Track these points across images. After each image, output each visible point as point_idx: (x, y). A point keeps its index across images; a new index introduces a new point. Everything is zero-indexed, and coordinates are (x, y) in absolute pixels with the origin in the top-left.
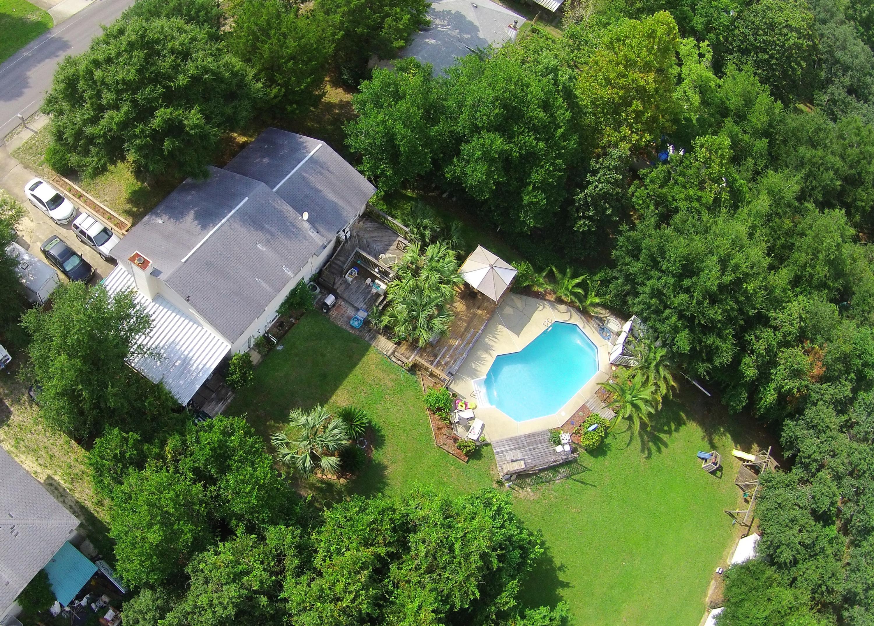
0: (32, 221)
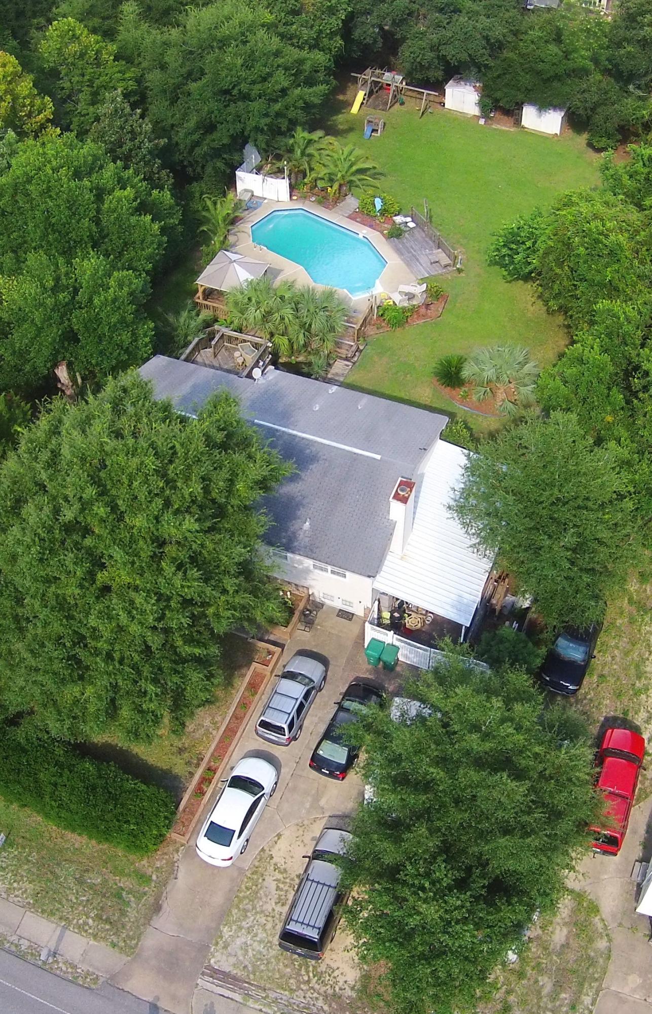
0: (279, 836)
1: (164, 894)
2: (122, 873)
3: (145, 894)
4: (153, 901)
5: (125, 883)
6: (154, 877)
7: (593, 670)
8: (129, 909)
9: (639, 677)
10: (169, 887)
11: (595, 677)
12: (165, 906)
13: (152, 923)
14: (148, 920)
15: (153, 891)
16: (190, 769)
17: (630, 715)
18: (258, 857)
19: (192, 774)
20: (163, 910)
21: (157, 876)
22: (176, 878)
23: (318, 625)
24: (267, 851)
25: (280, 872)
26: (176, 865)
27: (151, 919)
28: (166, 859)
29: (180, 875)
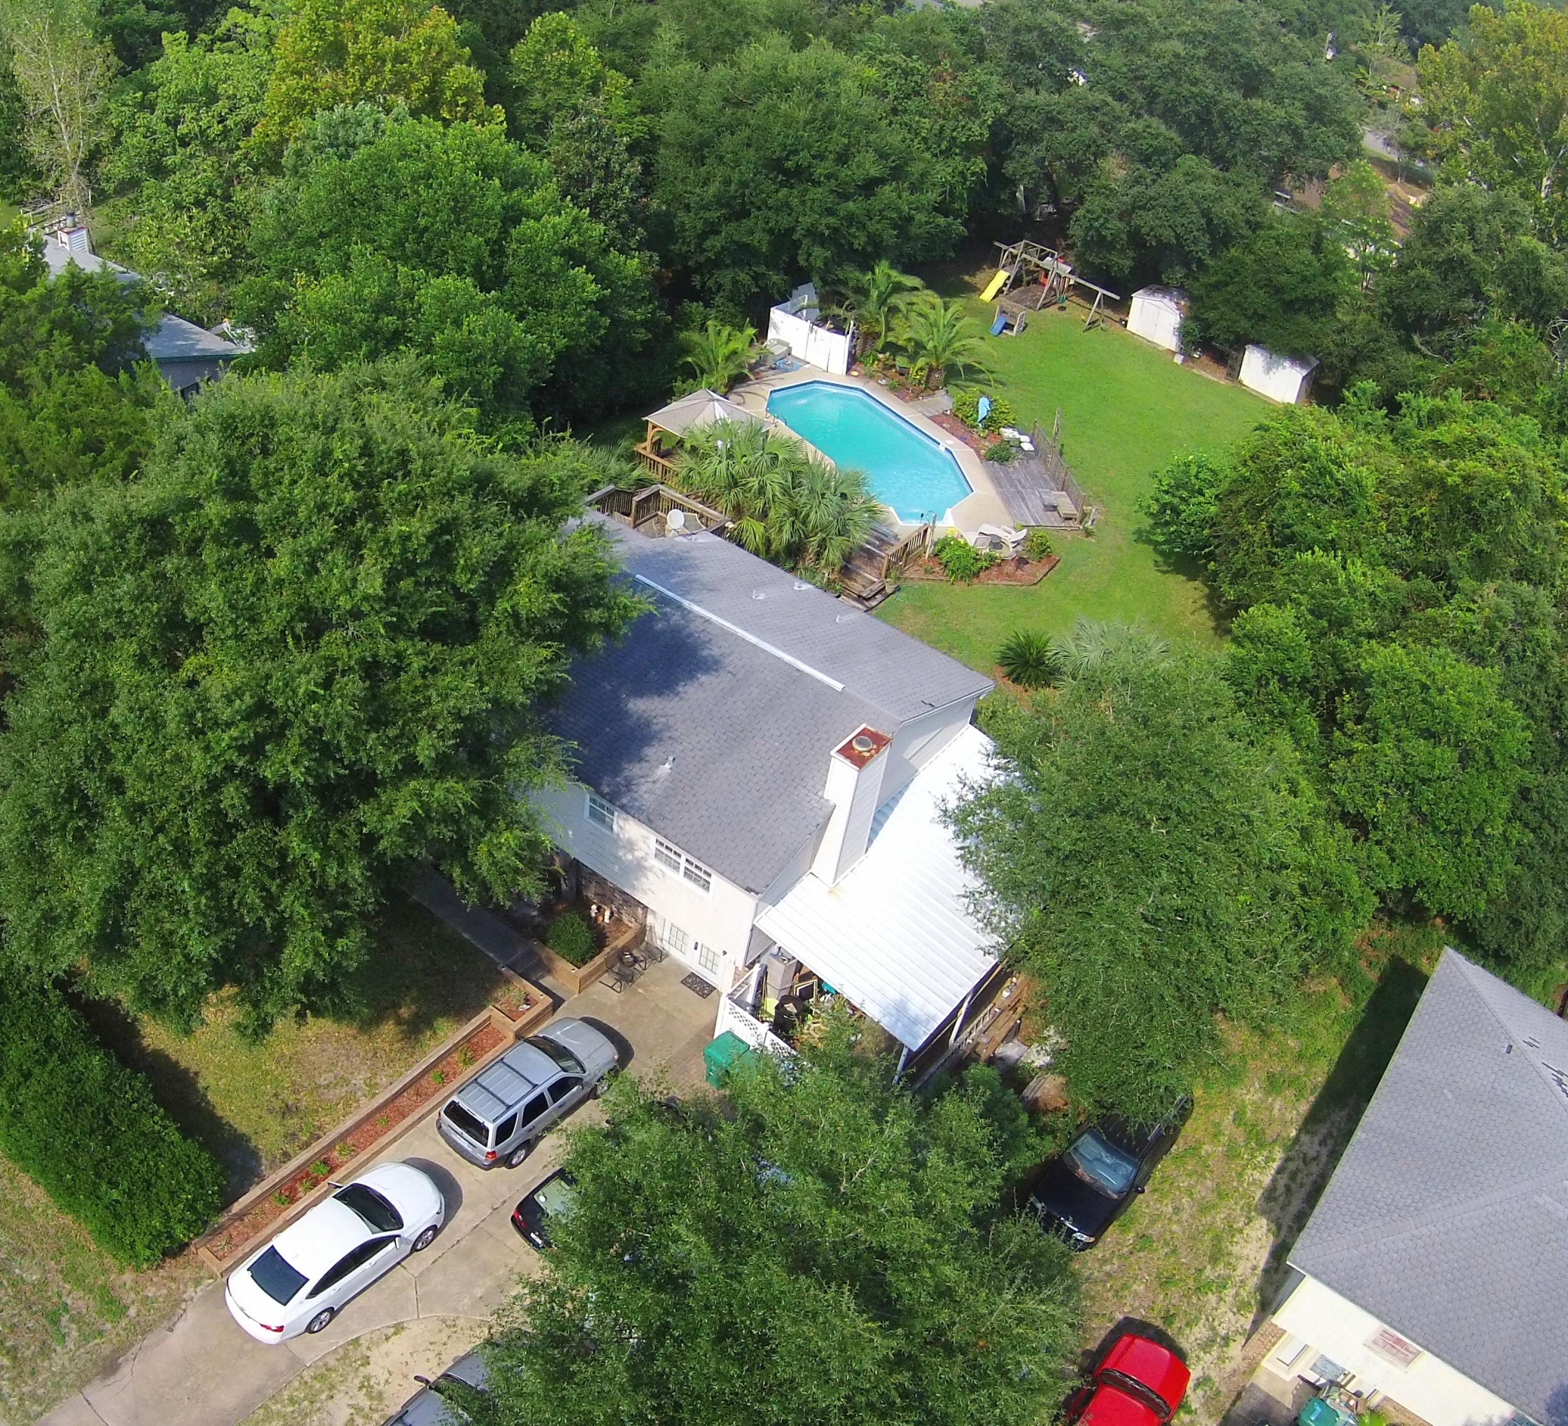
0: (399, 1328)
1: (134, 1350)
2: (79, 1282)
3: (101, 1333)
4: (107, 1352)
5: (77, 1299)
6: (132, 1312)
7: (1132, 1221)
8: (58, 1348)
9: (1214, 1260)
10: (150, 1340)
11: (1131, 1235)
12: (125, 1370)
13: (87, 1390)
14: (83, 1381)
15: (118, 1335)
16: (288, 1148)
17: (1176, 1325)
18: (341, 1351)
19: (287, 1157)
20: (118, 1376)
21: (139, 1311)
22: (171, 1330)
23: (640, 986)
24: (363, 1348)
25: (369, 1396)
26: (183, 1306)
27: (89, 1382)
28: (169, 1288)
29: (181, 1327)
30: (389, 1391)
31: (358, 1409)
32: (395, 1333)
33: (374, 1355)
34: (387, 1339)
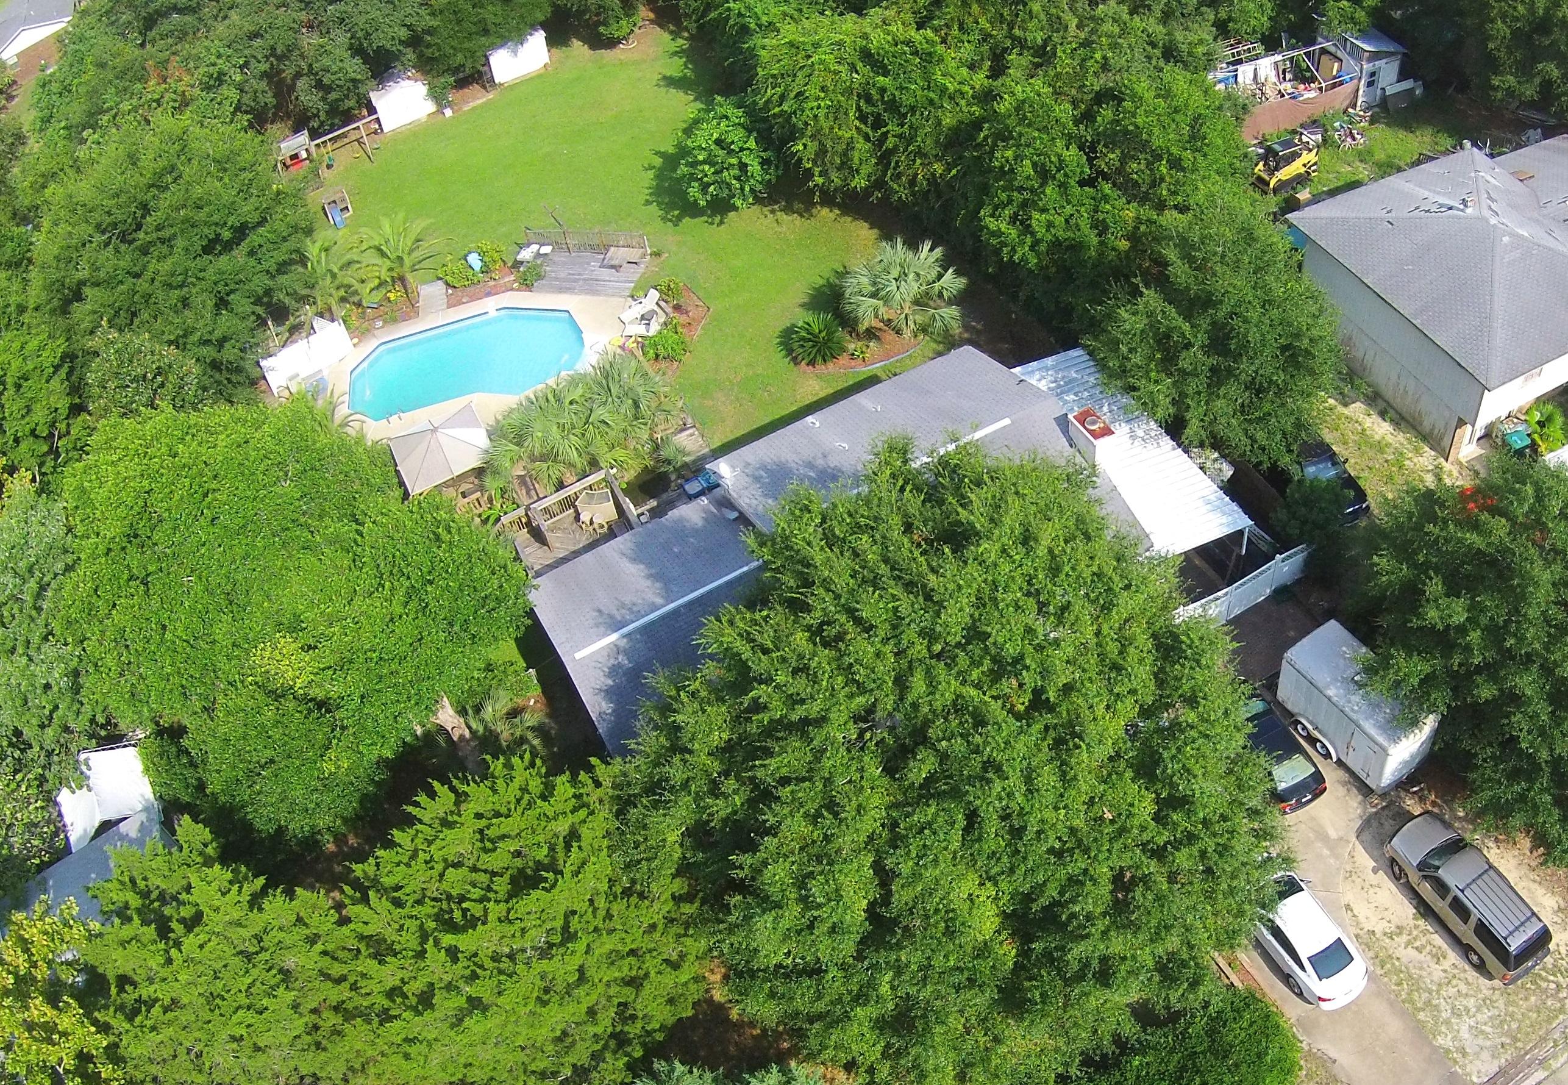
0: (1348, 907)
10: (1342, 1076)
22: (1334, 1061)
24: (1361, 933)
25: (1398, 934)
26: (1315, 1050)
29: (1333, 1054)
30: (1396, 921)
31: (1408, 943)
32: (1352, 910)
33: (1368, 927)
34: (1354, 916)
